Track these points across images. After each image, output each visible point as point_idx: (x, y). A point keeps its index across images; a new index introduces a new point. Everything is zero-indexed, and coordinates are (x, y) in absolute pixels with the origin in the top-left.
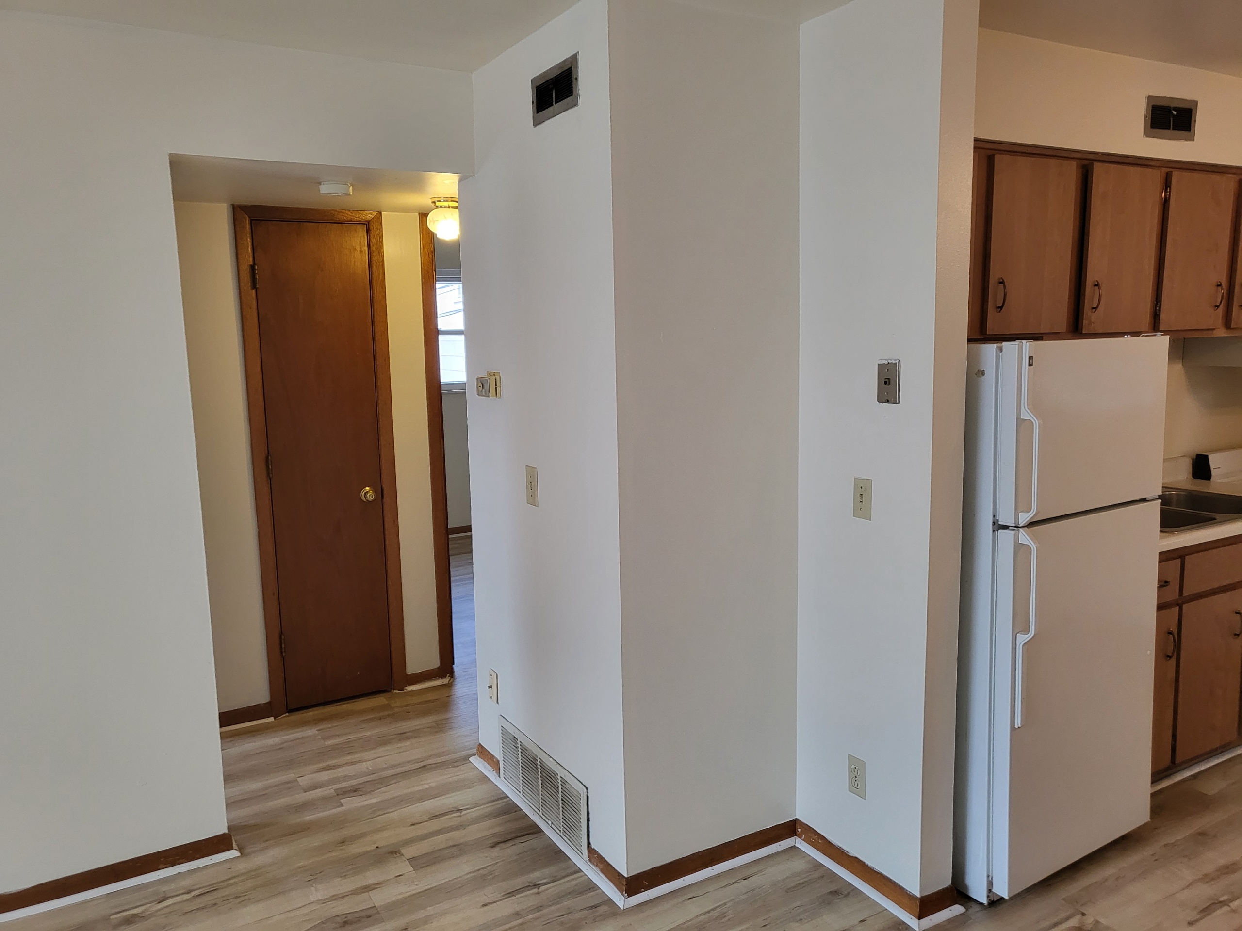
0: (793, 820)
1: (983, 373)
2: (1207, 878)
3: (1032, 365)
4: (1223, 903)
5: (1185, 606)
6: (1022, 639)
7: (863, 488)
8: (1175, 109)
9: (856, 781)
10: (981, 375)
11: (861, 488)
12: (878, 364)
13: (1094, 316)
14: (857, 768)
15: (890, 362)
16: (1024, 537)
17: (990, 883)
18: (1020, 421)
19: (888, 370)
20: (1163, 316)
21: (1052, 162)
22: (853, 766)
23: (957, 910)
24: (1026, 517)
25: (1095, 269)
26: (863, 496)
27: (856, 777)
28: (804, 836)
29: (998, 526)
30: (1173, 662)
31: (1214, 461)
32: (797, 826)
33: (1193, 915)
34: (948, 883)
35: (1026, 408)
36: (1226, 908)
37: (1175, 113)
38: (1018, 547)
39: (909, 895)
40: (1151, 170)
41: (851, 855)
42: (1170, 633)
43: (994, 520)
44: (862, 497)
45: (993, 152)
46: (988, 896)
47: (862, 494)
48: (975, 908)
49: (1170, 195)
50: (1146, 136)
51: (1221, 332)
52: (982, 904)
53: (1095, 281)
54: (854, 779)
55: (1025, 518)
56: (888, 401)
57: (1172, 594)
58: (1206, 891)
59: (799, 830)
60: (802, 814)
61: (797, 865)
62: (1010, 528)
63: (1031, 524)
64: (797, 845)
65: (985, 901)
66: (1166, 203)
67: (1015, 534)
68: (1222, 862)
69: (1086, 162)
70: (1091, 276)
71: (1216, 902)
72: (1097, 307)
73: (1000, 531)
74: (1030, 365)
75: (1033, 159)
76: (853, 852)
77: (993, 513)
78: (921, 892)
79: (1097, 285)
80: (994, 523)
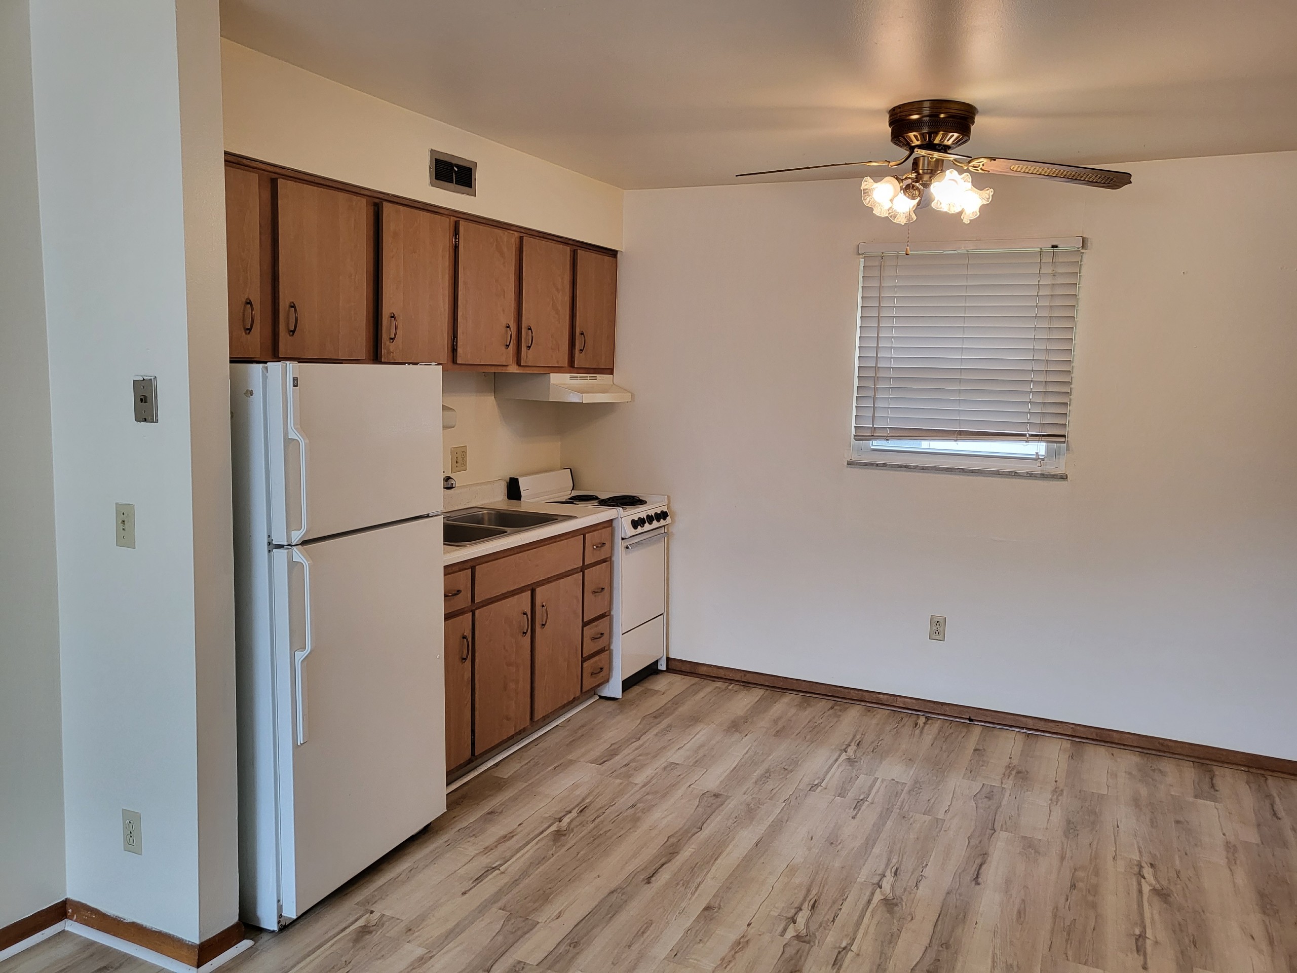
0: (63, 901)
1: (251, 393)
2: (488, 850)
3: (297, 386)
4: (495, 869)
5: (477, 612)
6: (300, 656)
7: (125, 514)
8: (457, 166)
9: (131, 836)
10: (249, 395)
11: (123, 514)
12: (134, 381)
13: (392, 346)
14: (131, 822)
15: (145, 378)
16: (298, 555)
17: (280, 908)
18: (288, 441)
19: (143, 387)
20: (459, 350)
21: (341, 195)
22: (128, 821)
23: (246, 944)
24: (298, 535)
25: (391, 302)
26: (126, 522)
27: (131, 833)
28: (75, 916)
29: (272, 546)
30: (468, 663)
31: (523, 483)
32: (68, 906)
33: (469, 884)
34: (235, 919)
35: (293, 429)
36: (497, 872)
37: (456, 169)
38: (292, 565)
39: (187, 945)
40: (439, 217)
41: (128, 921)
42: (464, 637)
43: (268, 540)
44: (124, 524)
45: (276, 176)
46: (279, 922)
47: (124, 521)
48: (265, 937)
49: (458, 241)
50: (431, 185)
51: (513, 369)
52: (273, 931)
53: (391, 313)
54: (129, 836)
55: (296, 537)
56: (145, 420)
57: (463, 601)
58: (485, 861)
59: (70, 911)
60: (74, 892)
61: (65, 950)
62: (285, 547)
63: (304, 543)
64: (67, 929)
65: (275, 927)
66: (456, 248)
67: (287, 553)
68: (502, 833)
69: (377, 201)
70: (387, 308)
71: (490, 869)
72: (395, 337)
73: (274, 550)
74: (295, 385)
75: (320, 189)
76: (129, 917)
77: (268, 533)
78: (200, 937)
79: (393, 317)
80: (269, 543)
